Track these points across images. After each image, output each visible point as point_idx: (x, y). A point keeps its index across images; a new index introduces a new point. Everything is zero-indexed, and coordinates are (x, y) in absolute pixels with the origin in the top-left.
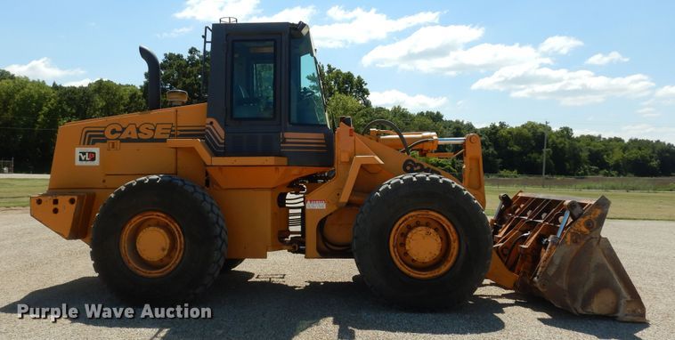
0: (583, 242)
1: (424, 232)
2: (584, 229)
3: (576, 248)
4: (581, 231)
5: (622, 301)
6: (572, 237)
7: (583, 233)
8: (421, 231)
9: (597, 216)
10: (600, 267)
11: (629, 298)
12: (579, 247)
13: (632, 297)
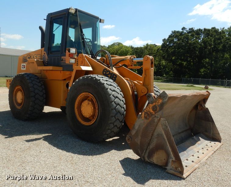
0: (150, 119)
1: (87, 103)
2: (152, 111)
3: (147, 121)
4: (150, 112)
5: (171, 160)
6: (145, 114)
7: (151, 113)
8: (86, 102)
9: (159, 103)
10: (160, 136)
11: (174, 159)
12: (148, 121)
13: (176, 159)
